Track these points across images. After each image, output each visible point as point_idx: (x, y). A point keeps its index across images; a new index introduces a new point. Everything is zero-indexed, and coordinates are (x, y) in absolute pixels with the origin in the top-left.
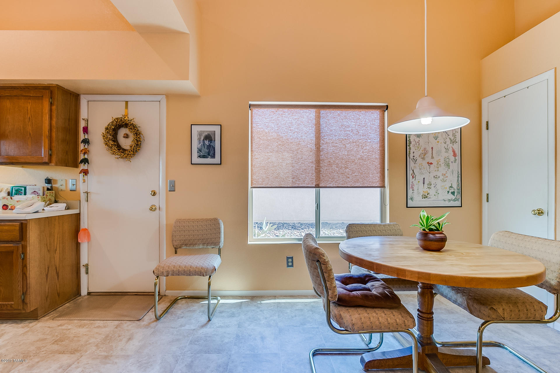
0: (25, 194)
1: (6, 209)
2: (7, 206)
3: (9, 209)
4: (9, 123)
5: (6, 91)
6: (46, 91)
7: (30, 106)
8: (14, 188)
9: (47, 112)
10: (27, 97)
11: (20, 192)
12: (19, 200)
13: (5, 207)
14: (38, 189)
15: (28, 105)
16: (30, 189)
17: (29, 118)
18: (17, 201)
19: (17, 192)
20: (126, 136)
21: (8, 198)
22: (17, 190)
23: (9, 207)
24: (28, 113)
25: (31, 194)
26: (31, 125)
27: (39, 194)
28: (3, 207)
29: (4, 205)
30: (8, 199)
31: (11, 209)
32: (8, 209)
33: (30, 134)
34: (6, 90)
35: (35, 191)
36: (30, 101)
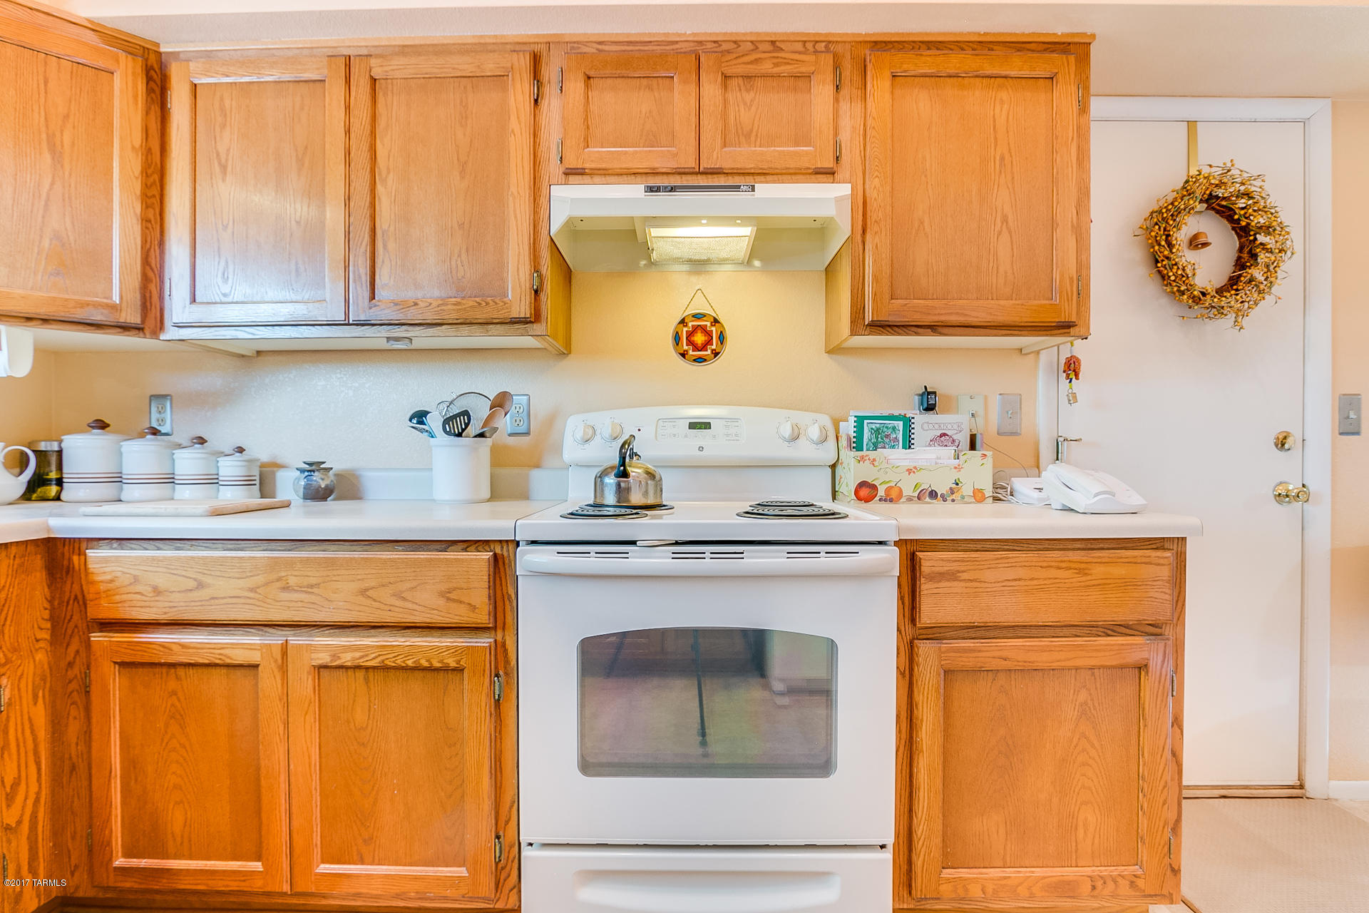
0: (908, 444)
1: (868, 500)
2: (874, 487)
3: (880, 500)
4: (926, 176)
5: (923, 58)
6: (1067, 57)
7: (1004, 112)
8: (866, 421)
9: (1071, 134)
10: (993, 80)
11: (887, 436)
12: (915, 464)
13: (865, 491)
14: (955, 427)
15: (997, 111)
16: (926, 426)
17: (1002, 159)
18: (909, 471)
19: (877, 438)
20: (1196, 243)
21: (874, 460)
22: (878, 429)
23: (881, 492)
24: (996, 139)
25: (930, 445)
26: (1010, 186)
27: (957, 444)
28: (856, 493)
29: (863, 484)
30: (876, 463)
31: (885, 500)
32: (877, 498)
33: (1005, 220)
34: (921, 55)
35: (944, 435)
36: (1004, 95)
